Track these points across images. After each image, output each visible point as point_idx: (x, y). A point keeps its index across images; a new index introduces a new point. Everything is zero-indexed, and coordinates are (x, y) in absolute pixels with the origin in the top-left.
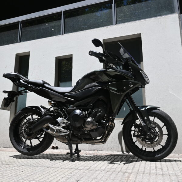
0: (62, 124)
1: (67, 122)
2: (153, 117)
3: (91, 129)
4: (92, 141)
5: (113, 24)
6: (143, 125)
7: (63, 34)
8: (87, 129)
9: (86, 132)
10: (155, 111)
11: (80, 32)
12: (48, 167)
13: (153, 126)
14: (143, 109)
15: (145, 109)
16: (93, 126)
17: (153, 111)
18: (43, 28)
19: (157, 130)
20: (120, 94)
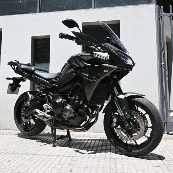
0: (47, 110)
1: (51, 109)
3: (69, 117)
4: (74, 128)
5: (93, 7)
6: (121, 115)
7: (39, 13)
8: (66, 117)
9: (66, 120)
11: (59, 12)
12: (34, 155)
16: (70, 114)
18: (17, 3)
20: (93, 81)
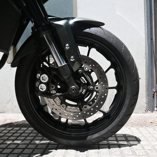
2: (88, 48)
6: (59, 65)
10: (93, 30)
13: (86, 68)
14: (62, 23)
15: (67, 23)
17: (87, 30)
19: (94, 76)
